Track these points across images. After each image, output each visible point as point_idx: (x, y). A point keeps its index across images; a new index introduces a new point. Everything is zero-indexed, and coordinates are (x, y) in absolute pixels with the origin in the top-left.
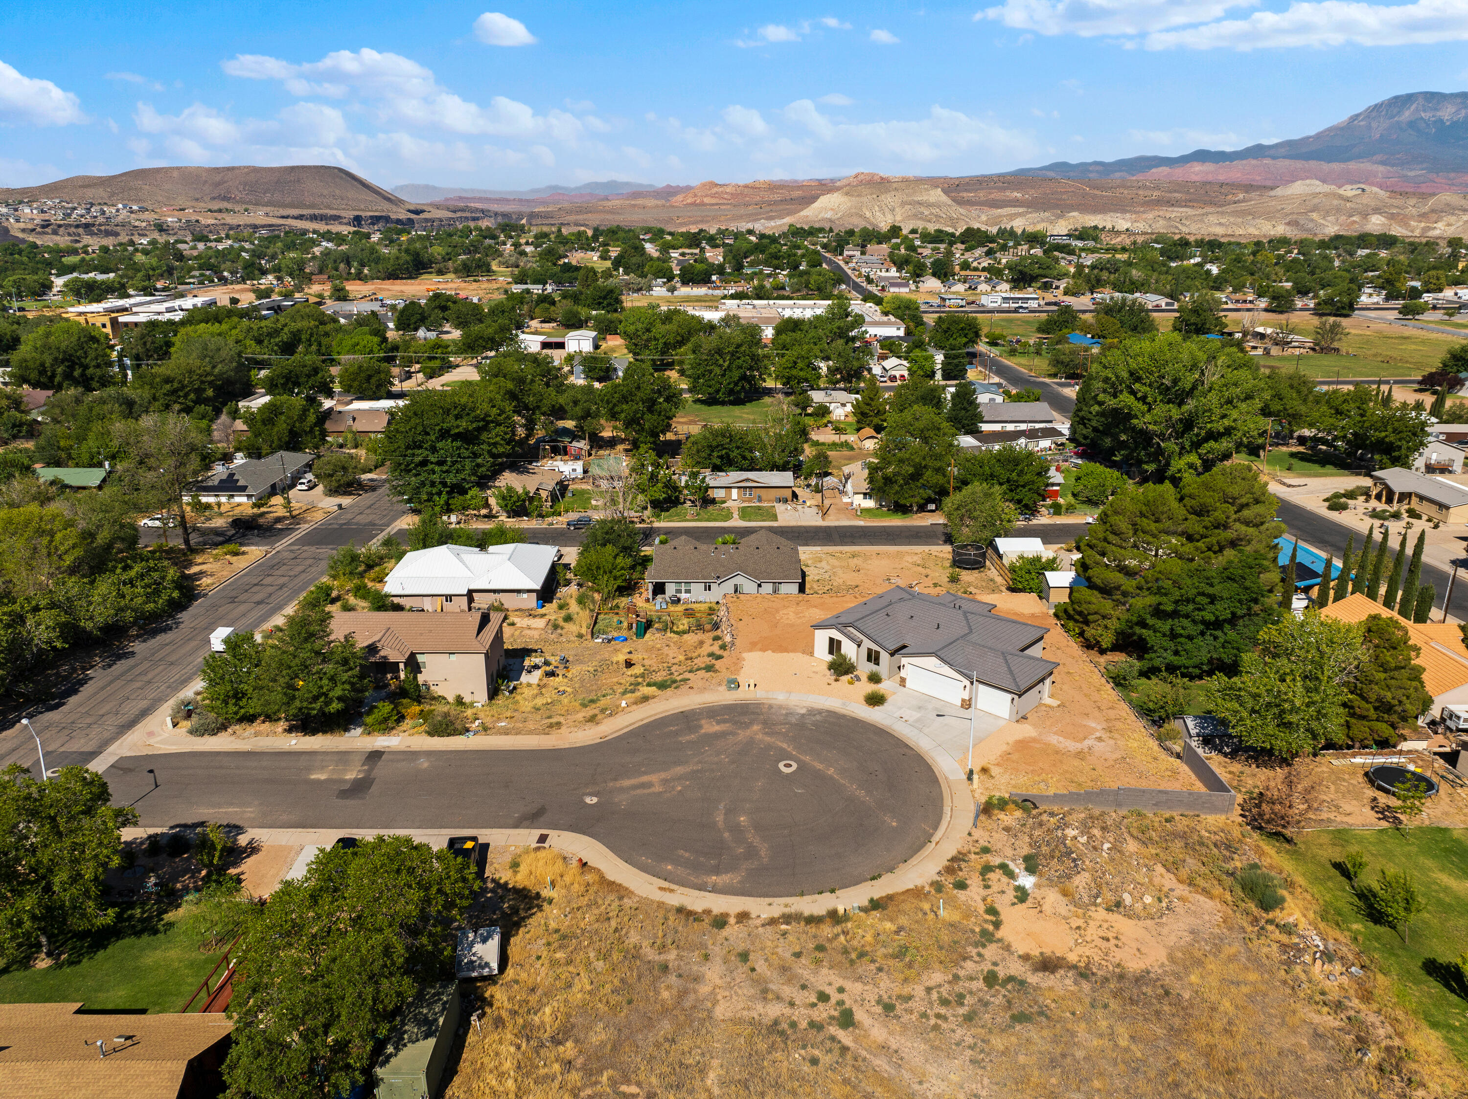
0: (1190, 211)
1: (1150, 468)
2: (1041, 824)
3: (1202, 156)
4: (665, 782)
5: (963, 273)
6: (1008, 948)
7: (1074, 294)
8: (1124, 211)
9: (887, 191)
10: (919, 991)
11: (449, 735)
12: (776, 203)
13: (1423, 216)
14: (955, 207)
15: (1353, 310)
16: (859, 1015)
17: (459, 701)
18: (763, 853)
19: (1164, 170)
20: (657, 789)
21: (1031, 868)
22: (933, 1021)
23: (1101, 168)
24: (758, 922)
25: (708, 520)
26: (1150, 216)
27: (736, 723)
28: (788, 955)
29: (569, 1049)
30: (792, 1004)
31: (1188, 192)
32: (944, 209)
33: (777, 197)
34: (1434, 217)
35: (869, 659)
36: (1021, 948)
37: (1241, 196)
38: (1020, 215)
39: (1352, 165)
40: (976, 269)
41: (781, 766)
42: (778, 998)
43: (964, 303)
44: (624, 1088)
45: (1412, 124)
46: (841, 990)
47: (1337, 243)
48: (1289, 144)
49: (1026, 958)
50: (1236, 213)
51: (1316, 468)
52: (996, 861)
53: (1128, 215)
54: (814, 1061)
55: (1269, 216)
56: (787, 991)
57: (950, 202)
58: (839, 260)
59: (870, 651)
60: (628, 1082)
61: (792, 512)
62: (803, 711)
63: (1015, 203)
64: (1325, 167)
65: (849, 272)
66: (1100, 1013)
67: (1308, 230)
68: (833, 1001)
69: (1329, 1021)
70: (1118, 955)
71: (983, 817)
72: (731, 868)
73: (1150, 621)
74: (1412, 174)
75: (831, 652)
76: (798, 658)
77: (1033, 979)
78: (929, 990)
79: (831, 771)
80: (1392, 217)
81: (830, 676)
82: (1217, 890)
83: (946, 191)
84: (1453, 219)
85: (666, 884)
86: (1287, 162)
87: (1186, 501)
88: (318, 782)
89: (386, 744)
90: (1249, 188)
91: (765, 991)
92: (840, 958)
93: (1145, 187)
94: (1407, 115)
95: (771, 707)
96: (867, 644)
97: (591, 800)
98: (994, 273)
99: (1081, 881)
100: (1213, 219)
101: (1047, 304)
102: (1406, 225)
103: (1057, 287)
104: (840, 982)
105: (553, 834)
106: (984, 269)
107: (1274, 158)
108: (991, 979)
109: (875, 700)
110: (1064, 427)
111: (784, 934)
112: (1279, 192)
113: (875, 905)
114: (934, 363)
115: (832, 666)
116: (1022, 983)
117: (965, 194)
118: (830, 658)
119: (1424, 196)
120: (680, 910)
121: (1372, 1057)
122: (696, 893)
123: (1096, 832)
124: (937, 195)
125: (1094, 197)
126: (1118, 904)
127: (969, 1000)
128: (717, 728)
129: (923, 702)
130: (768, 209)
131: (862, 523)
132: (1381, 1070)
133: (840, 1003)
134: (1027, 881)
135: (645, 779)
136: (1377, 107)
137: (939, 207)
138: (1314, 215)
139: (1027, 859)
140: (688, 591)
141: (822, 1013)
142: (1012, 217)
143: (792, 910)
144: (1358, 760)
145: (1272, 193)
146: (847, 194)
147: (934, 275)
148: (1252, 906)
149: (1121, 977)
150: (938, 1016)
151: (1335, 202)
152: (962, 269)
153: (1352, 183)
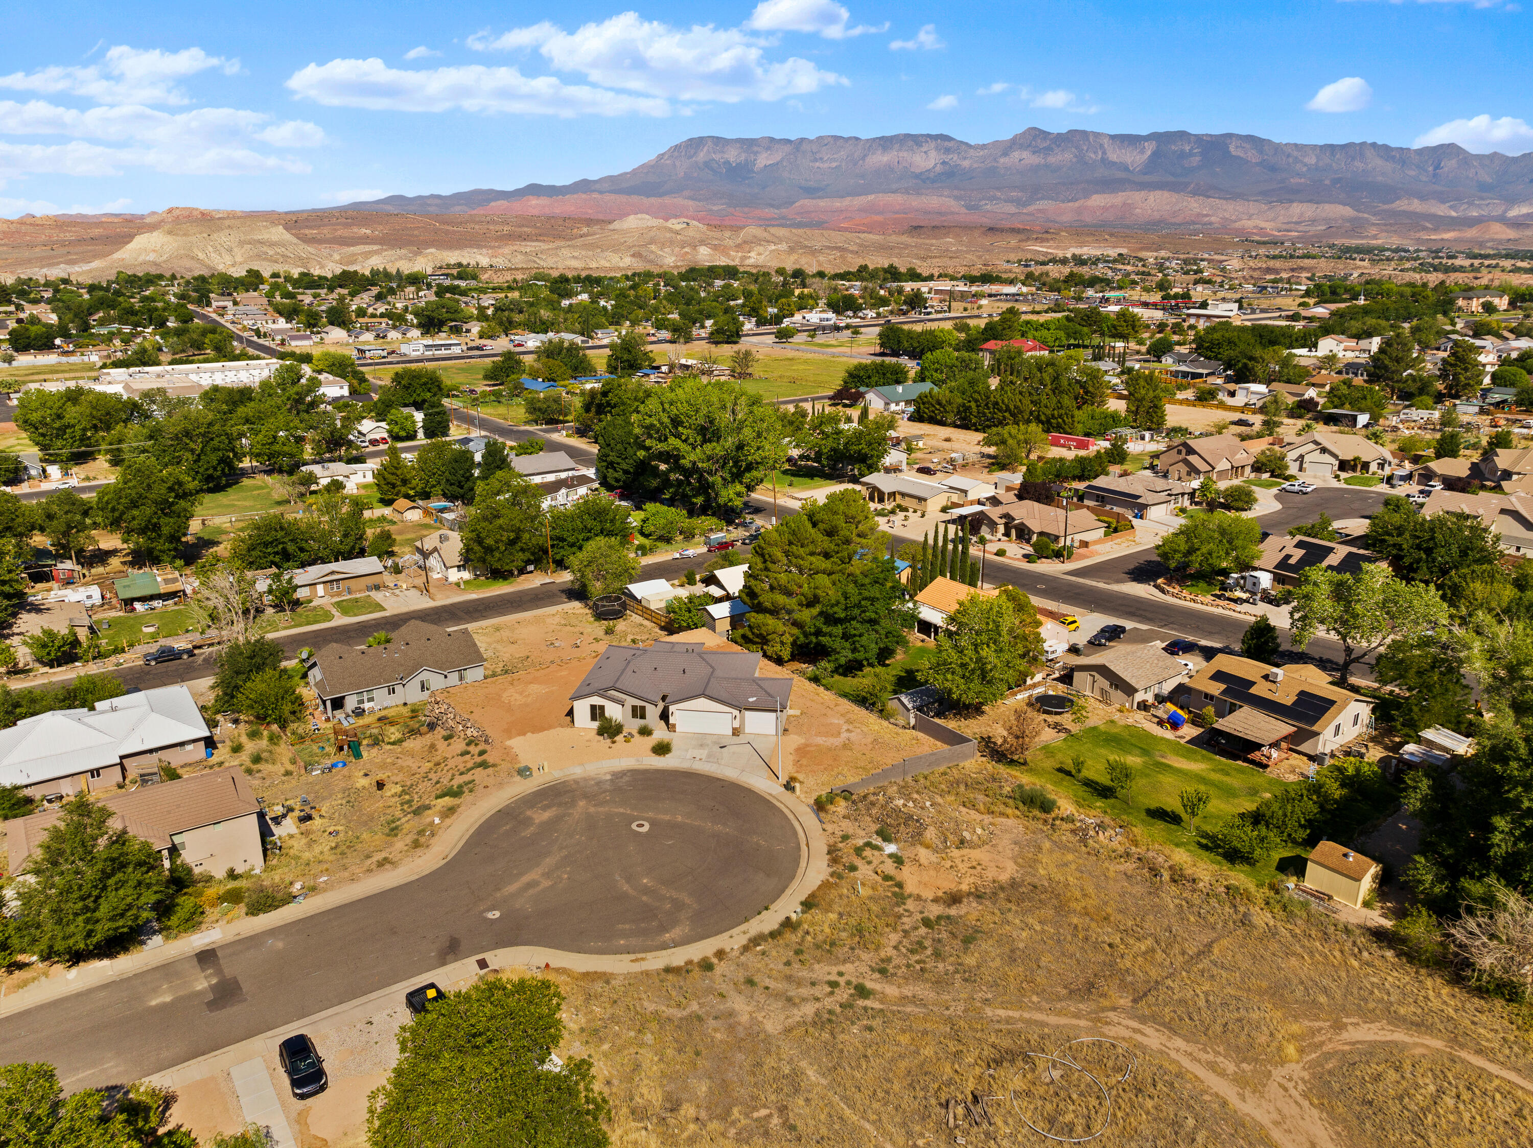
0: (544, 246)
1: (699, 501)
2: (873, 804)
3: (534, 190)
4: (547, 875)
5: (361, 320)
6: (919, 898)
7: (490, 337)
8: (479, 247)
9: (220, 229)
10: (890, 952)
11: (277, 907)
12: (71, 243)
13: (738, 247)
14: (302, 246)
15: (739, 336)
16: (869, 985)
17: (232, 875)
18: (687, 900)
19: (502, 203)
20: (546, 883)
21: (887, 839)
22: (918, 967)
23: (438, 201)
24: (736, 953)
25: (309, 623)
26: (506, 250)
27: (560, 805)
28: (781, 967)
29: (688, 1110)
30: (817, 999)
31: (535, 227)
32: (291, 248)
33: (69, 236)
34: (747, 247)
35: (634, 715)
36: (928, 894)
37: (585, 230)
38: (376, 252)
39: (667, 200)
40: (373, 316)
41: (634, 826)
42: (804, 1000)
43: (385, 353)
44: (756, 1115)
45: (707, 164)
46: (841, 974)
47: (694, 275)
48: (610, 178)
49: (936, 900)
50: (585, 247)
51: (807, 480)
52: (860, 842)
53: (484, 251)
54: (870, 1029)
55: (616, 248)
56: (805, 991)
57: (295, 240)
58: (209, 311)
59: (634, 708)
60: (755, 1109)
61: (393, 598)
62: (608, 777)
63: (365, 240)
64: (647, 201)
65: (228, 325)
66: (1010, 916)
67: (651, 261)
68: (842, 983)
69: (1129, 866)
70: (991, 874)
71: (822, 815)
72: (674, 923)
73: (825, 629)
74: (715, 208)
75: (594, 718)
76: (562, 733)
77: (953, 911)
78: (895, 948)
79: (679, 818)
80: (715, 248)
81: (605, 742)
82: (1009, 811)
83: (286, 228)
84: (761, 249)
85: (633, 957)
86: (613, 197)
87: (821, 526)
88: (163, 1007)
89: (207, 940)
90: (589, 222)
91: (789, 1000)
92: (818, 953)
93: (494, 222)
94: (702, 156)
95: (576, 782)
96: (631, 702)
97: (495, 915)
98: (397, 319)
99: (931, 834)
100: (566, 252)
101: (469, 349)
102: (728, 256)
103: (468, 331)
104: (835, 970)
105: (488, 956)
106: (382, 315)
107: (601, 192)
108: (927, 922)
109: (662, 749)
110: (591, 472)
111: (763, 953)
112: (616, 225)
113: (808, 905)
114: (414, 422)
115: (601, 732)
116: (948, 917)
117: (307, 231)
118: (596, 725)
119: (736, 229)
120: (668, 970)
121: (1166, 876)
122: (664, 952)
123: (915, 796)
124: (278, 233)
125: (447, 232)
126: (962, 842)
127: (927, 943)
128: (546, 815)
129: (701, 740)
130: (64, 250)
131: (474, 596)
132: (1175, 881)
133: (848, 983)
134: (891, 848)
135: (526, 879)
136: (677, 148)
137: (284, 246)
138: (653, 247)
139: (880, 833)
140: (371, 700)
141: (843, 995)
142: (368, 255)
143: (753, 932)
144: (1019, 697)
145: (611, 227)
146: (170, 233)
147: (332, 323)
148: (1036, 813)
149: (1002, 888)
150: (918, 962)
151: (668, 235)
152: (358, 316)
153: (676, 217)
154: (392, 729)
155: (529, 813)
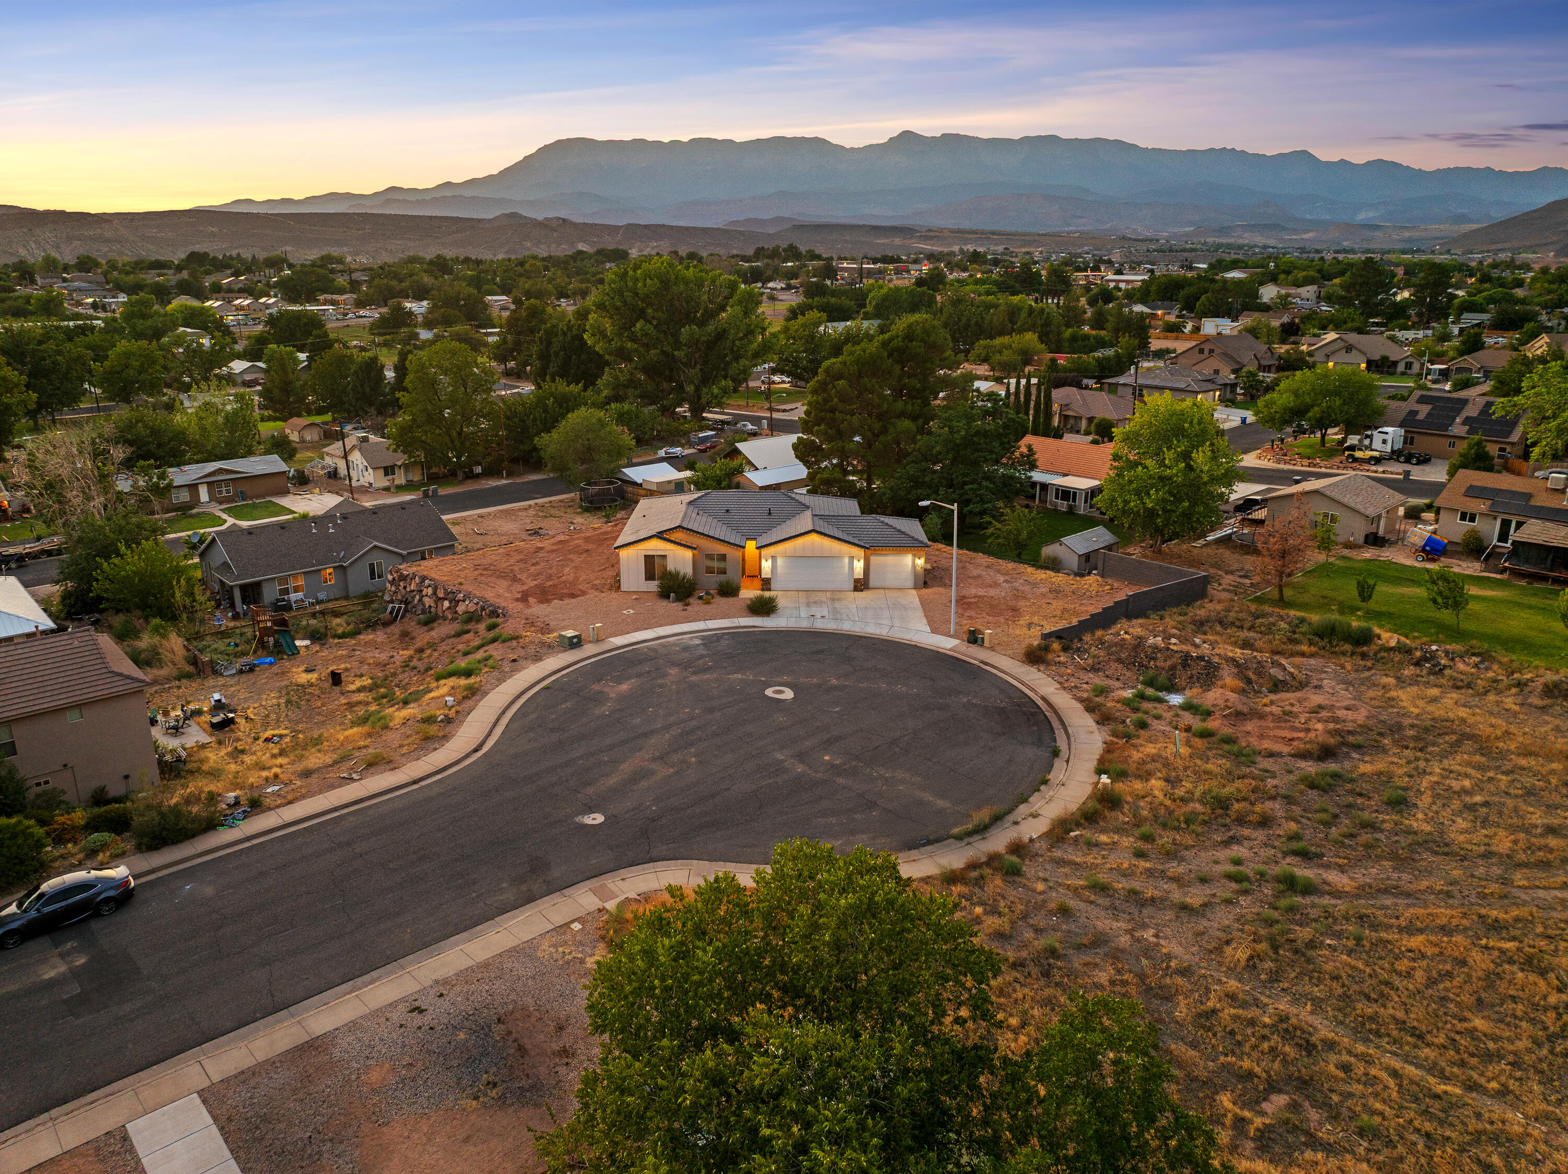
4: (660, 761)
6: (1269, 753)
16: (1295, 874)
21: (1161, 687)
24: (1043, 846)
27: (639, 676)
30: (1228, 902)
35: (708, 570)
36: (1279, 748)
41: (769, 693)
46: (1236, 862)
49: (1297, 754)
55: (488, 244)
56: (1199, 893)
59: (708, 558)
68: (1250, 875)
71: (1043, 666)
80: (594, 244)
81: (673, 604)
82: (1303, 649)
91: (1182, 907)
96: (706, 548)
97: (594, 819)
105: (608, 880)
109: (761, 608)
111: (1086, 841)
126: (1274, 683)
128: (624, 688)
133: (1260, 874)
134: (1174, 698)
138: (528, 244)
140: (299, 589)
143: (1051, 815)
144: (1210, 538)
148: (1346, 646)
149: (1377, 732)
154: (338, 621)
155: (596, 687)
